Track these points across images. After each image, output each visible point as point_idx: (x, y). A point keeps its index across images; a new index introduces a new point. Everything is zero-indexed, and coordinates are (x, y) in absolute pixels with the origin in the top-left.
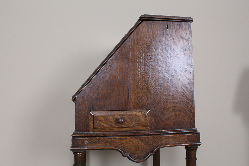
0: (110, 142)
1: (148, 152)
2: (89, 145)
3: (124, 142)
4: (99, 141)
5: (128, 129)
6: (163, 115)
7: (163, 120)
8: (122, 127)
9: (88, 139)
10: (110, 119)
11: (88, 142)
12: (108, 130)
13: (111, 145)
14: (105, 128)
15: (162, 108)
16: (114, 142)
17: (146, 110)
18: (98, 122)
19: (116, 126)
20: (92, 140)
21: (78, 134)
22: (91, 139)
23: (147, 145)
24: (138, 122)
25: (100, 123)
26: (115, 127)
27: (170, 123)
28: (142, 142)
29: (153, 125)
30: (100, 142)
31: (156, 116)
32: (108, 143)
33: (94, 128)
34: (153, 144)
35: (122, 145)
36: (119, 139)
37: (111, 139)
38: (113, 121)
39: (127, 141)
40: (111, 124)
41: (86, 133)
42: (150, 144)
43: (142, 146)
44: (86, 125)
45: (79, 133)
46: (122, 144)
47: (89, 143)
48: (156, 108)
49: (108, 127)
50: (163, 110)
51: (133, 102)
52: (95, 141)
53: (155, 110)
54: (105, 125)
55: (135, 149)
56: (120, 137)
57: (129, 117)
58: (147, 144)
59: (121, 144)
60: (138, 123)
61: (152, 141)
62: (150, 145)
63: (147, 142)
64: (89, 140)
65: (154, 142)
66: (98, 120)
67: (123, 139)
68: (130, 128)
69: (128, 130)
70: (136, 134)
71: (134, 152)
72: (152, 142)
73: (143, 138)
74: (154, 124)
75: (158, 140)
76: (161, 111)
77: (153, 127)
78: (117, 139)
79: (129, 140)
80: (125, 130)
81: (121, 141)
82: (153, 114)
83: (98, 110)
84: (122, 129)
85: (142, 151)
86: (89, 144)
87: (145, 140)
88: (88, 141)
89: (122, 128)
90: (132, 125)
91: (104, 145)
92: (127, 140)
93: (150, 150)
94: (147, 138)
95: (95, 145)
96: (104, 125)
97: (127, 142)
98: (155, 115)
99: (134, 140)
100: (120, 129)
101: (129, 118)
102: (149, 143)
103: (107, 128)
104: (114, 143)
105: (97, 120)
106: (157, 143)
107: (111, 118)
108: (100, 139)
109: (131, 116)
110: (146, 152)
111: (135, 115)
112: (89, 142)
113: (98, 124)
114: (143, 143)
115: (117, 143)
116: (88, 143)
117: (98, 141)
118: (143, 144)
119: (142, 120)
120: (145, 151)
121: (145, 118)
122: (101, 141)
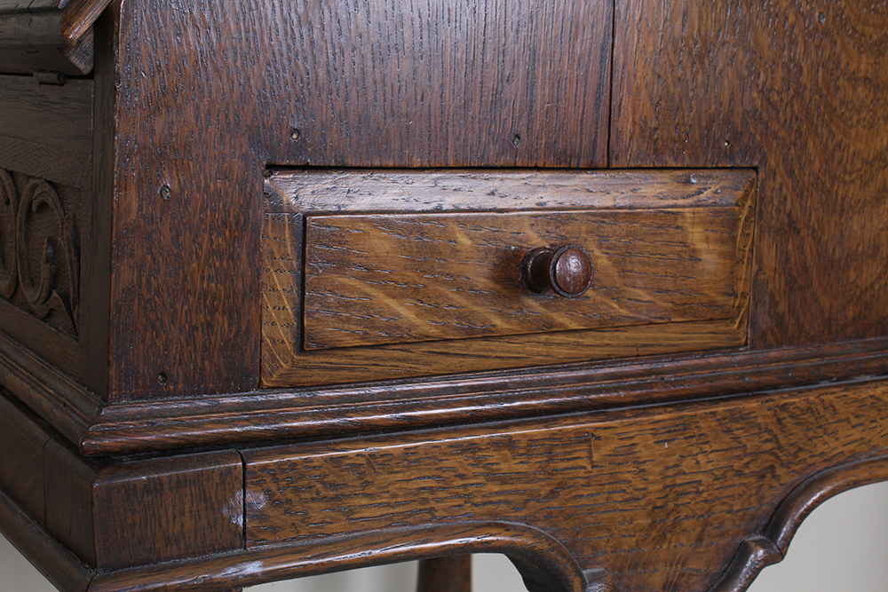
0: (462, 477)
1: (738, 540)
2: (274, 530)
3: (572, 473)
4: (366, 484)
5: (587, 341)
6: (841, 216)
7: (837, 256)
8: (550, 328)
9: (264, 468)
10: (455, 251)
11: (258, 500)
12: (424, 358)
13: (468, 509)
14: (404, 340)
15: (838, 155)
16: (492, 476)
17: (732, 168)
18: (343, 286)
19: (498, 322)
20: (301, 477)
21: (154, 428)
22: (293, 465)
23: (737, 481)
24: (675, 276)
25: (368, 290)
26: (489, 335)
27: (872, 285)
28: (700, 457)
29: (767, 298)
30: (372, 490)
31: (791, 224)
32: (442, 494)
33: (301, 348)
34: (772, 467)
35: (555, 503)
36: (532, 440)
37: (471, 448)
38: (479, 276)
39: (596, 457)
40: (464, 302)
41: (227, 401)
42: (753, 474)
43: (699, 493)
44: (222, 322)
45: (152, 415)
46: (562, 485)
47: (273, 513)
48: (800, 158)
49: (433, 331)
50: (845, 171)
51: (644, 91)
52: (333, 486)
53: (791, 173)
54: (405, 312)
55: (652, 525)
56: (546, 423)
57: (607, 229)
58: (739, 473)
59: (553, 494)
60: (669, 284)
61: (769, 446)
62: (753, 480)
63: (739, 458)
64: (275, 480)
65: (780, 447)
66: (349, 264)
67: (564, 446)
68: (607, 337)
69: (588, 352)
70: (657, 391)
71: (646, 549)
72: (771, 452)
73: (714, 424)
74: (772, 295)
75: (810, 434)
76: (828, 184)
77: (764, 320)
78: (523, 443)
79: (613, 446)
80: (563, 352)
81: (551, 459)
82: (778, 211)
83: (350, 162)
84: (546, 344)
85: (700, 539)
86: (276, 516)
87: (727, 438)
88: (268, 492)
89: (543, 338)
90: (624, 312)
91: (413, 513)
92: (598, 448)
93: (752, 519)
94: (736, 421)
95: (328, 528)
96: (399, 315)
97: (595, 472)
98: (789, 215)
99: (647, 447)
100: (529, 348)
101: (612, 241)
102: (747, 465)
103: (426, 340)
104: (496, 489)
105: (342, 265)
106: (803, 455)
107: (464, 240)
108: (372, 455)
109: (622, 227)
110: (723, 542)
111: (655, 215)
112: (273, 501)
113: (347, 306)
114: (709, 467)
115: (519, 486)
116: (261, 516)
117: (361, 475)
118: (711, 472)
119: (704, 257)
120: (721, 535)
121: (722, 241)
122: (384, 478)
